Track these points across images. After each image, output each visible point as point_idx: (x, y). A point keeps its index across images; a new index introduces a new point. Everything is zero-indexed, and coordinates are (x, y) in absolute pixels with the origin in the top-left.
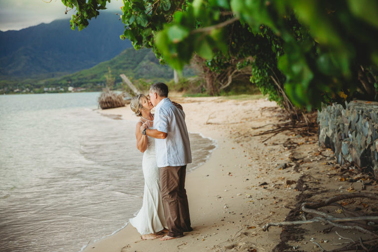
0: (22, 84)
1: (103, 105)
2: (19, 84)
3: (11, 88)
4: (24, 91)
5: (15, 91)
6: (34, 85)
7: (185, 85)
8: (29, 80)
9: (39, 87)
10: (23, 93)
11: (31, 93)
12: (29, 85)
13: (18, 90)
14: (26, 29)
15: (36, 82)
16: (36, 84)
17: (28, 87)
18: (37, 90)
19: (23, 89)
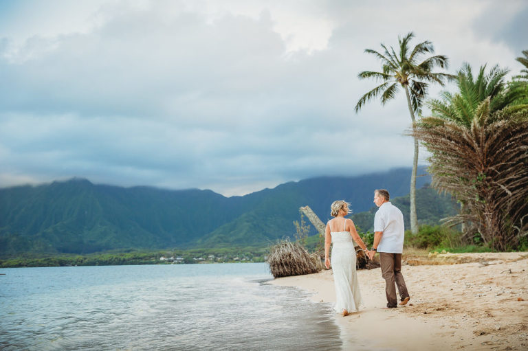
0: (243, 252)
1: (276, 268)
2: (240, 252)
3: (230, 256)
4: (244, 260)
5: (235, 259)
6: (254, 253)
7: (430, 238)
8: (249, 247)
9: (259, 255)
10: (242, 262)
11: (251, 262)
12: (249, 253)
13: (237, 258)
14: (250, 194)
15: (257, 250)
16: (256, 252)
17: (247, 255)
18: (257, 258)
19: (243, 258)
